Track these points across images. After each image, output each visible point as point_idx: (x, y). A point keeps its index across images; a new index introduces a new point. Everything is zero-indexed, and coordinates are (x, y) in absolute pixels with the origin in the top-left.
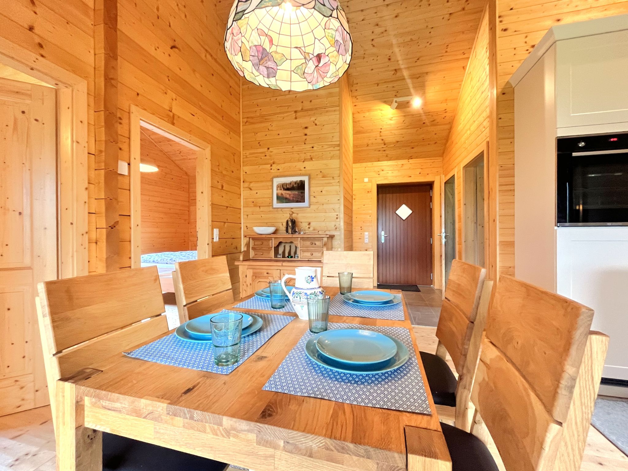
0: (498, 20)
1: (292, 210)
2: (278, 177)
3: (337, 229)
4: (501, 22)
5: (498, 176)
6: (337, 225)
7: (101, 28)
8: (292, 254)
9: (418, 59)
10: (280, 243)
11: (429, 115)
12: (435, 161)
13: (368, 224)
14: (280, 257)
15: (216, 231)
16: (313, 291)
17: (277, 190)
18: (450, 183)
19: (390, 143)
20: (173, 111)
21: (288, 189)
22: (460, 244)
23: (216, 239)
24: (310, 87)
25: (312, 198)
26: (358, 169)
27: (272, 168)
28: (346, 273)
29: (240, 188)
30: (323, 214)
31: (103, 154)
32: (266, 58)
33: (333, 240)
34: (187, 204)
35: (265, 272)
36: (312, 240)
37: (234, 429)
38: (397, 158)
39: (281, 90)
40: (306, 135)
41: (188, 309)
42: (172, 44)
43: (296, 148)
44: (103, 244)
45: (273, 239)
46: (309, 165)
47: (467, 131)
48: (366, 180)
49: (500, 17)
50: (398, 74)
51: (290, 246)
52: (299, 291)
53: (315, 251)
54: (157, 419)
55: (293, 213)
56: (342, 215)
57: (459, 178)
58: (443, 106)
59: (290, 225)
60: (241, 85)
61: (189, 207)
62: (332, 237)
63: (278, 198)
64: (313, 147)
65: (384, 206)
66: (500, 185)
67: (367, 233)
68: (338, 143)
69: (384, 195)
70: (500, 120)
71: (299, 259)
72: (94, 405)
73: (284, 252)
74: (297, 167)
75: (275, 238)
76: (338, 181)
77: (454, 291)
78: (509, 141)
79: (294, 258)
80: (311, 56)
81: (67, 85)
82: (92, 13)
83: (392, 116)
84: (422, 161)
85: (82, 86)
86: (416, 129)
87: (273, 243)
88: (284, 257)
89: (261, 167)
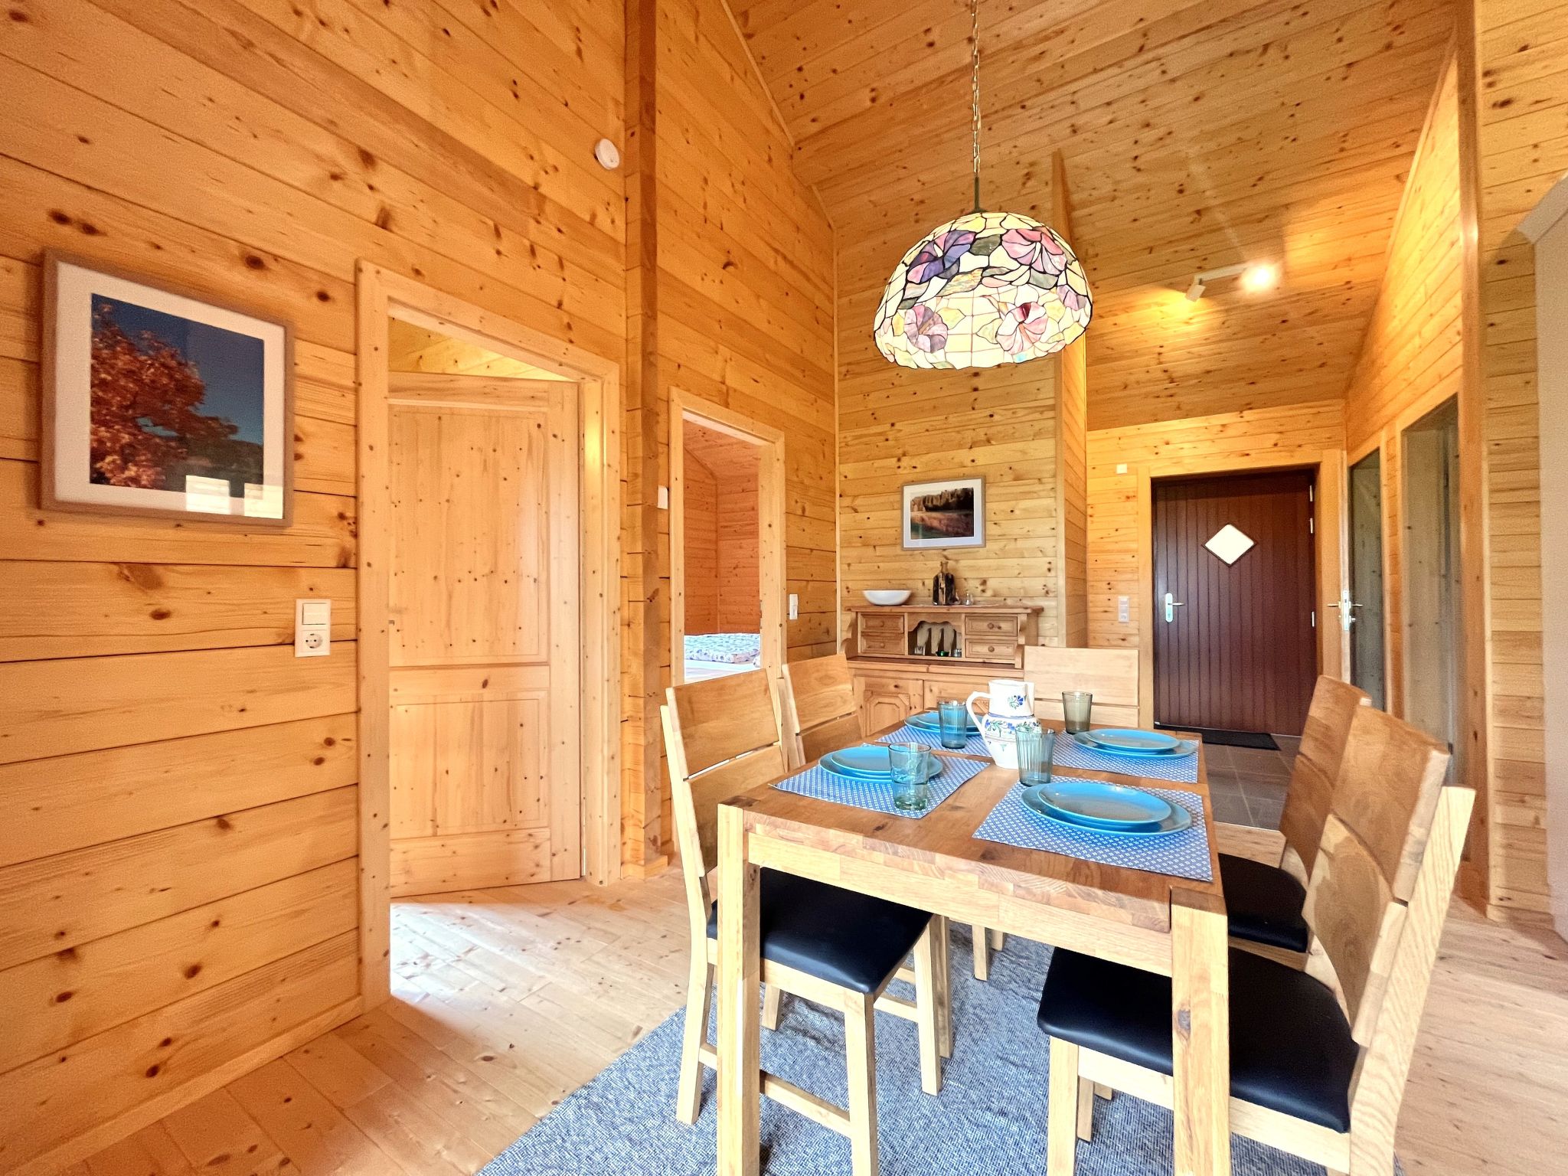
0: (1480, 82)
1: (945, 553)
2: (913, 482)
3: (1051, 595)
4: (1490, 85)
5: (1485, 466)
6: (1050, 585)
7: (637, 273)
8: (947, 647)
9: (1260, 179)
10: (921, 624)
11: (1298, 301)
12: (1321, 410)
13: (1129, 576)
14: (919, 652)
15: (794, 599)
16: (1022, 721)
17: (912, 510)
18: (1363, 470)
19: (1188, 377)
20: (728, 382)
21: (935, 509)
22: (1397, 629)
23: (793, 616)
24: (1008, 358)
25: (990, 525)
26: (1100, 445)
27: (900, 464)
28: (1078, 694)
29: (834, 510)
30: (1015, 561)
31: (640, 480)
32: (931, 322)
33: (1041, 619)
34: (713, 536)
35: (892, 683)
36: (993, 620)
37: (950, 869)
38: (1208, 411)
39: (954, 368)
40: (976, 389)
41: (804, 739)
42: (724, 260)
43: (953, 419)
44: (639, 627)
45: (906, 615)
46: (984, 456)
47: (1412, 337)
48: (1122, 469)
49: (1486, 74)
50: (1205, 219)
51: (942, 631)
52: (997, 719)
53: (1001, 643)
54: (850, 853)
55: (947, 558)
56: (1061, 563)
57: (1391, 458)
58: (1344, 274)
59: (943, 586)
60: (836, 297)
61: (716, 542)
62: (1038, 612)
63: (915, 528)
64: (991, 416)
65: (1171, 531)
66: (1492, 491)
67: (1124, 599)
68: (1051, 402)
69: (1172, 503)
70: (1490, 329)
71: (963, 659)
72: (767, 834)
73: (928, 644)
74: (956, 460)
75: (910, 614)
76: (1051, 486)
77: (1316, 739)
78: (1518, 380)
79: (952, 656)
80: (1011, 307)
81: (595, 377)
82: (622, 250)
83: (1191, 315)
84: (1283, 414)
85: (613, 374)
86: (1261, 338)
87: (906, 625)
88: (928, 653)
89: (878, 463)
